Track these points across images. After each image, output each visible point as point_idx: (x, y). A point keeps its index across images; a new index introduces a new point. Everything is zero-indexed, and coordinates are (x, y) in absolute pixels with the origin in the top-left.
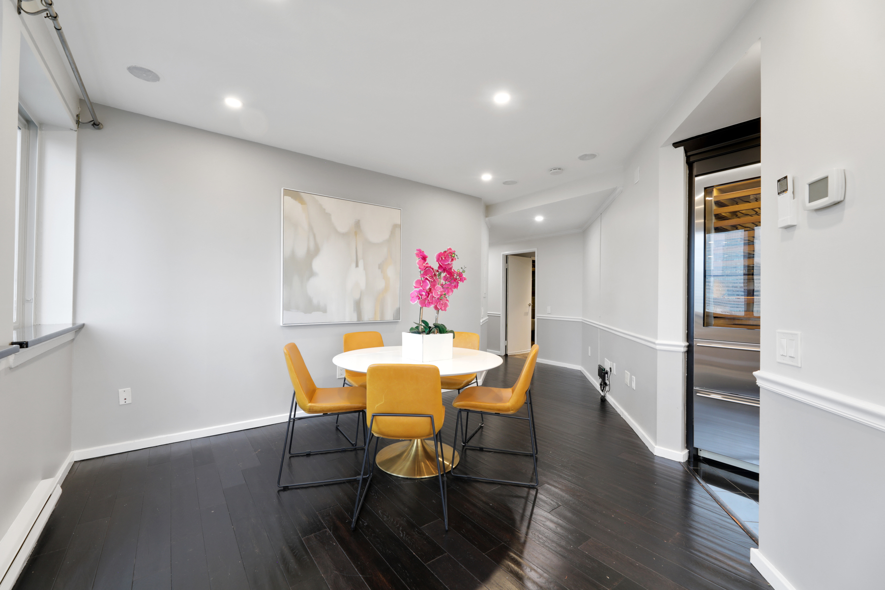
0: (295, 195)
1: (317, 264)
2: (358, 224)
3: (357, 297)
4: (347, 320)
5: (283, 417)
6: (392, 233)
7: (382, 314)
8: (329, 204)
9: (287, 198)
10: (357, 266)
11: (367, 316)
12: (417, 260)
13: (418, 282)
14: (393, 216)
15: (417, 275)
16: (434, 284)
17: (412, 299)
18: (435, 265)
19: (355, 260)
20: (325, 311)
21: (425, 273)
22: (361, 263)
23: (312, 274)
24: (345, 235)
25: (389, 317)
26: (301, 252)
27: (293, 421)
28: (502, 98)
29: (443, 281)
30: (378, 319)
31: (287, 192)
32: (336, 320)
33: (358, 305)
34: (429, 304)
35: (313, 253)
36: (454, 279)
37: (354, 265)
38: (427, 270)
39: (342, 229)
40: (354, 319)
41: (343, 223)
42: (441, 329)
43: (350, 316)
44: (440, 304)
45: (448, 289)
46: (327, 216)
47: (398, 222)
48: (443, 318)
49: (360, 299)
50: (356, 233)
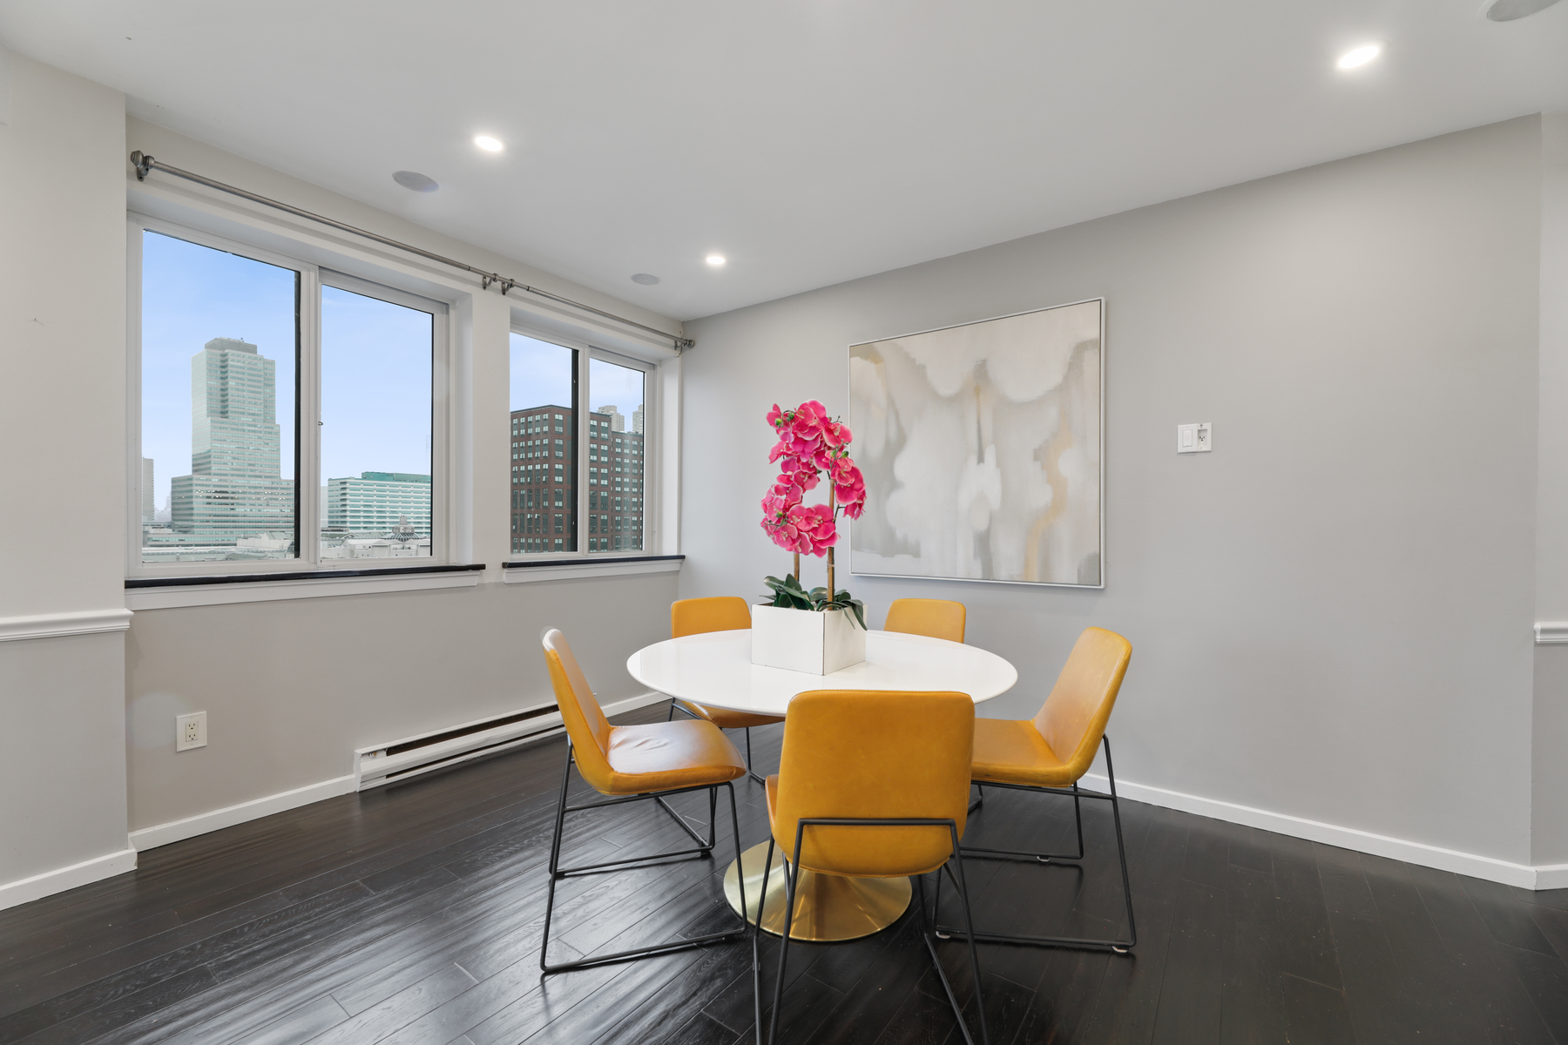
0: (865, 351)
1: (903, 466)
2: (981, 373)
3: (982, 524)
4: (961, 574)
6: (1077, 363)
7: (1046, 565)
8: (921, 347)
9: (856, 360)
10: (981, 459)
11: (1007, 570)
19: (975, 447)
20: (917, 554)
22: (989, 452)
23: (892, 486)
24: (954, 400)
25: (1066, 573)
30: (1035, 578)
31: (856, 350)
32: (938, 572)
33: (984, 544)
35: (895, 447)
37: (974, 459)
39: (947, 388)
40: (977, 574)
41: (948, 377)
43: (965, 565)
46: (919, 371)
47: (1092, 334)
49: (988, 531)
50: (978, 391)
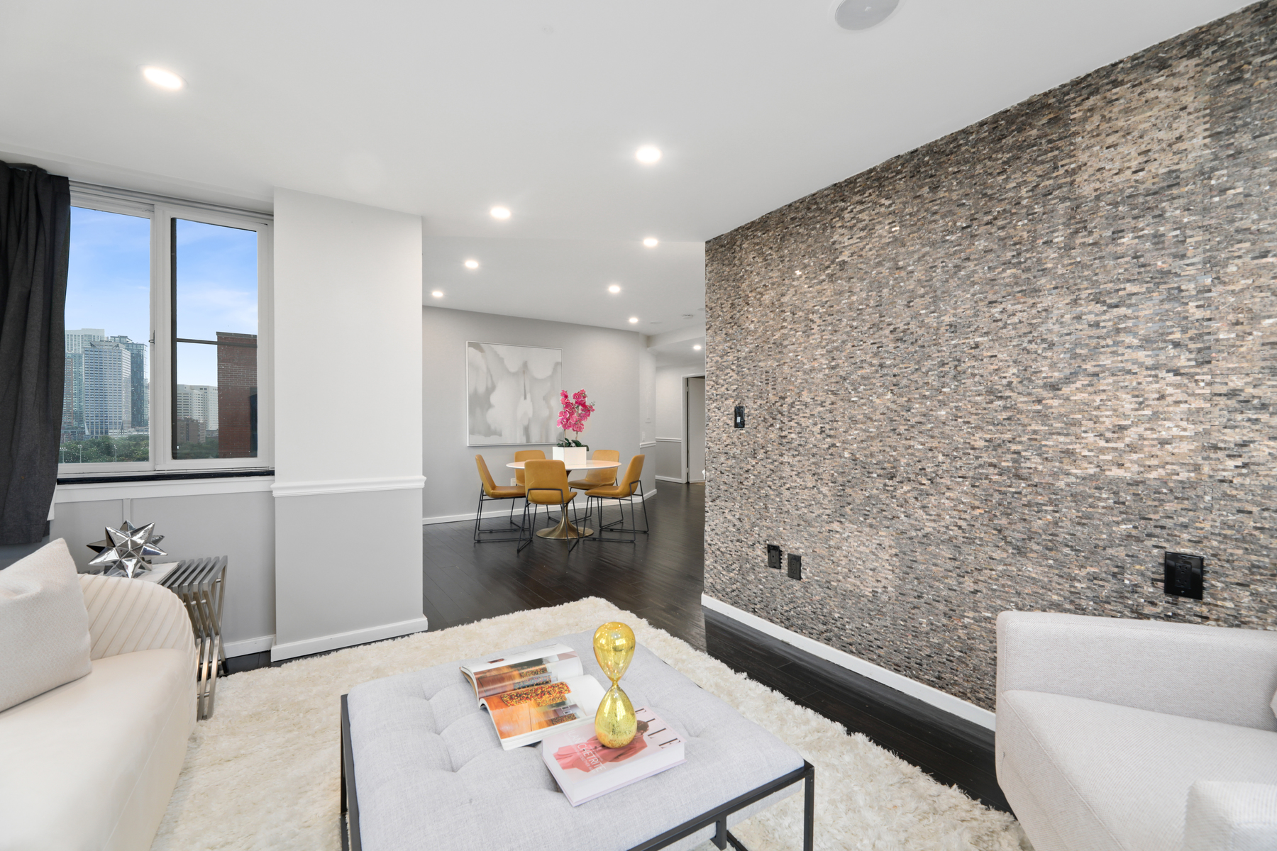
0: (475, 345)
1: (494, 398)
2: (525, 365)
3: (526, 423)
4: (518, 442)
5: (473, 516)
6: (555, 370)
8: (502, 350)
9: (471, 349)
10: (525, 398)
11: (534, 440)
12: (561, 398)
13: (561, 413)
14: (556, 355)
15: (561, 408)
16: (572, 414)
17: (558, 425)
18: (573, 401)
20: (500, 435)
21: (566, 407)
22: (528, 396)
23: (490, 406)
24: (515, 374)
26: (482, 390)
27: (479, 520)
28: (614, 289)
29: (580, 412)
30: (544, 442)
31: (471, 345)
32: (510, 442)
33: (527, 430)
34: (569, 427)
35: (490, 390)
36: (587, 410)
37: (523, 398)
38: (567, 405)
39: (513, 370)
40: (524, 441)
41: (513, 364)
42: (578, 444)
43: (520, 439)
44: (578, 427)
45: (582, 417)
46: (501, 360)
47: (560, 360)
48: (581, 437)
49: (528, 425)
50: (524, 372)
